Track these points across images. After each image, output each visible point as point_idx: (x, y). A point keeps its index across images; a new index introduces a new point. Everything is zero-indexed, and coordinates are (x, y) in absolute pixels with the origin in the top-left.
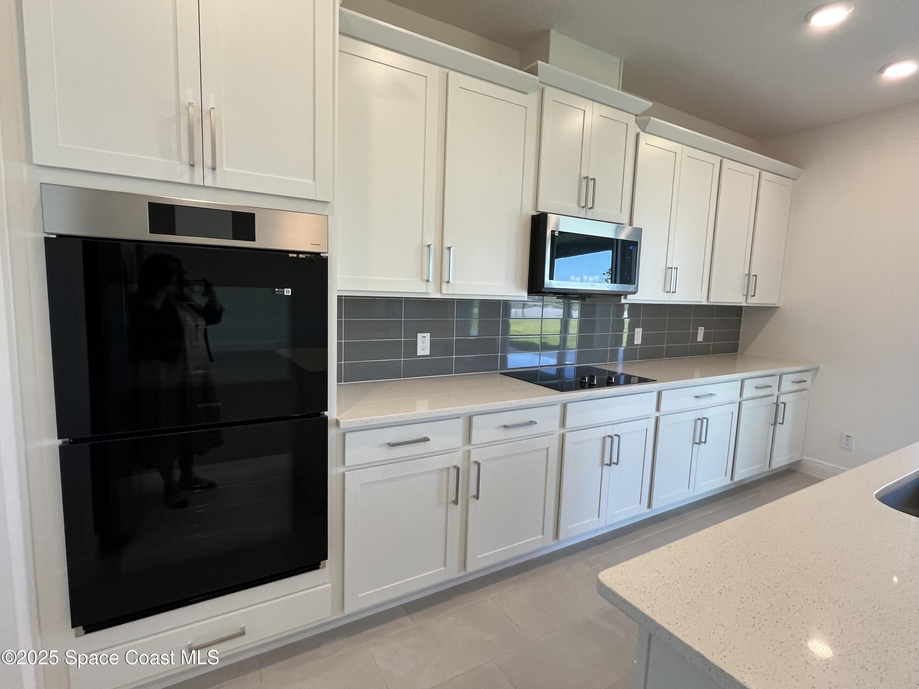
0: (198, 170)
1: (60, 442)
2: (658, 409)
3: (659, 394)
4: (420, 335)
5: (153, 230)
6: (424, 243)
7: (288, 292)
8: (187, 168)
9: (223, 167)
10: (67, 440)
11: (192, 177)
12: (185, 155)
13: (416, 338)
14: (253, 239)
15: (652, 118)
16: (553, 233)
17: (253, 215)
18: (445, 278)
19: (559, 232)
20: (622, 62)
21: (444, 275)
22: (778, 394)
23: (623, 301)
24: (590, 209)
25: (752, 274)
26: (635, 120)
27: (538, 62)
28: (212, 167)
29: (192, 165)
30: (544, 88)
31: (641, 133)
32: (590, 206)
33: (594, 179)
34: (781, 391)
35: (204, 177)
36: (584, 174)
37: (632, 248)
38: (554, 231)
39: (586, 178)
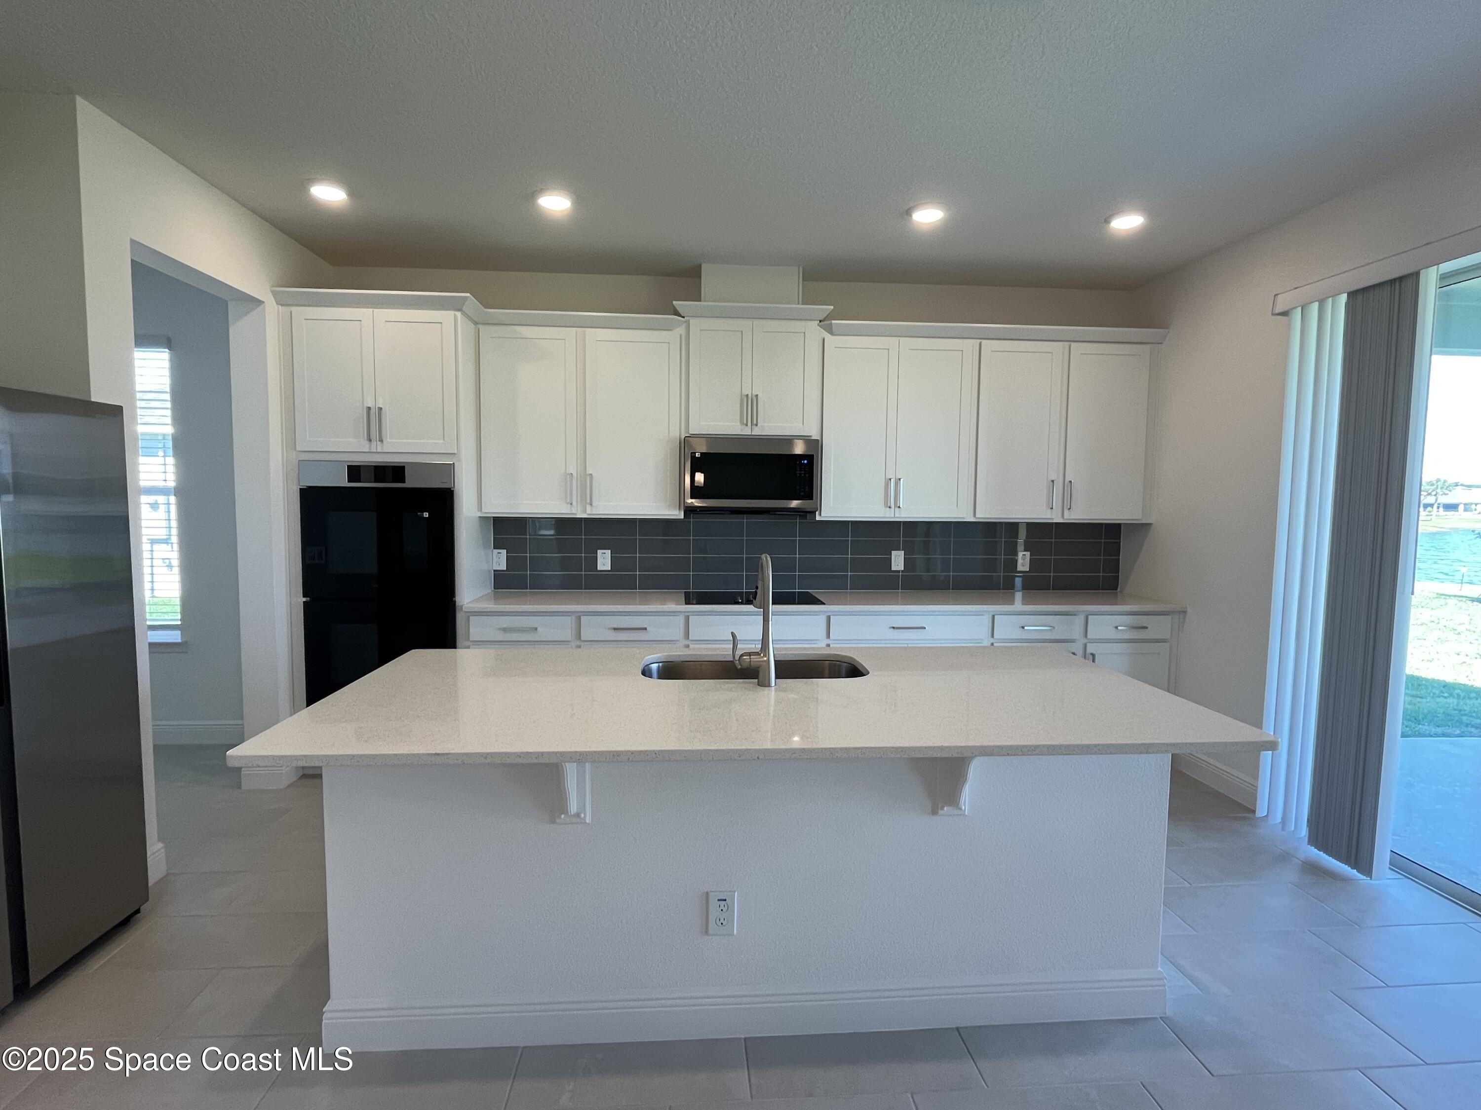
0: (374, 443)
1: (304, 599)
2: (828, 636)
3: (829, 618)
4: (600, 552)
5: (349, 481)
6: (567, 472)
7: (426, 515)
8: (367, 442)
9: (388, 439)
10: (308, 599)
11: (370, 449)
12: (366, 434)
13: (597, 554)
14: (404, 482)
15: (833, 322)
16: (694, 455)
17: (403, 468)
18: (588, 501)
19: (701, 454)
20: (801, 269)
21: (587, 498)
22: (1085, 641)
23: (818, 518)
24: (757, 425)
25: (1067, 479)
26: (818, 325)
27: (674, 303)
28: (381, 441)
29: (370, 440)
30: (689, 321)
31: (828, 337)
32: (755, 422)
33: (757, 396)
34: (1089, 637)
35: (376, 447)
36: (745, 392)
37: (806, 462)
38: (695, 453)
39: (747, 396)
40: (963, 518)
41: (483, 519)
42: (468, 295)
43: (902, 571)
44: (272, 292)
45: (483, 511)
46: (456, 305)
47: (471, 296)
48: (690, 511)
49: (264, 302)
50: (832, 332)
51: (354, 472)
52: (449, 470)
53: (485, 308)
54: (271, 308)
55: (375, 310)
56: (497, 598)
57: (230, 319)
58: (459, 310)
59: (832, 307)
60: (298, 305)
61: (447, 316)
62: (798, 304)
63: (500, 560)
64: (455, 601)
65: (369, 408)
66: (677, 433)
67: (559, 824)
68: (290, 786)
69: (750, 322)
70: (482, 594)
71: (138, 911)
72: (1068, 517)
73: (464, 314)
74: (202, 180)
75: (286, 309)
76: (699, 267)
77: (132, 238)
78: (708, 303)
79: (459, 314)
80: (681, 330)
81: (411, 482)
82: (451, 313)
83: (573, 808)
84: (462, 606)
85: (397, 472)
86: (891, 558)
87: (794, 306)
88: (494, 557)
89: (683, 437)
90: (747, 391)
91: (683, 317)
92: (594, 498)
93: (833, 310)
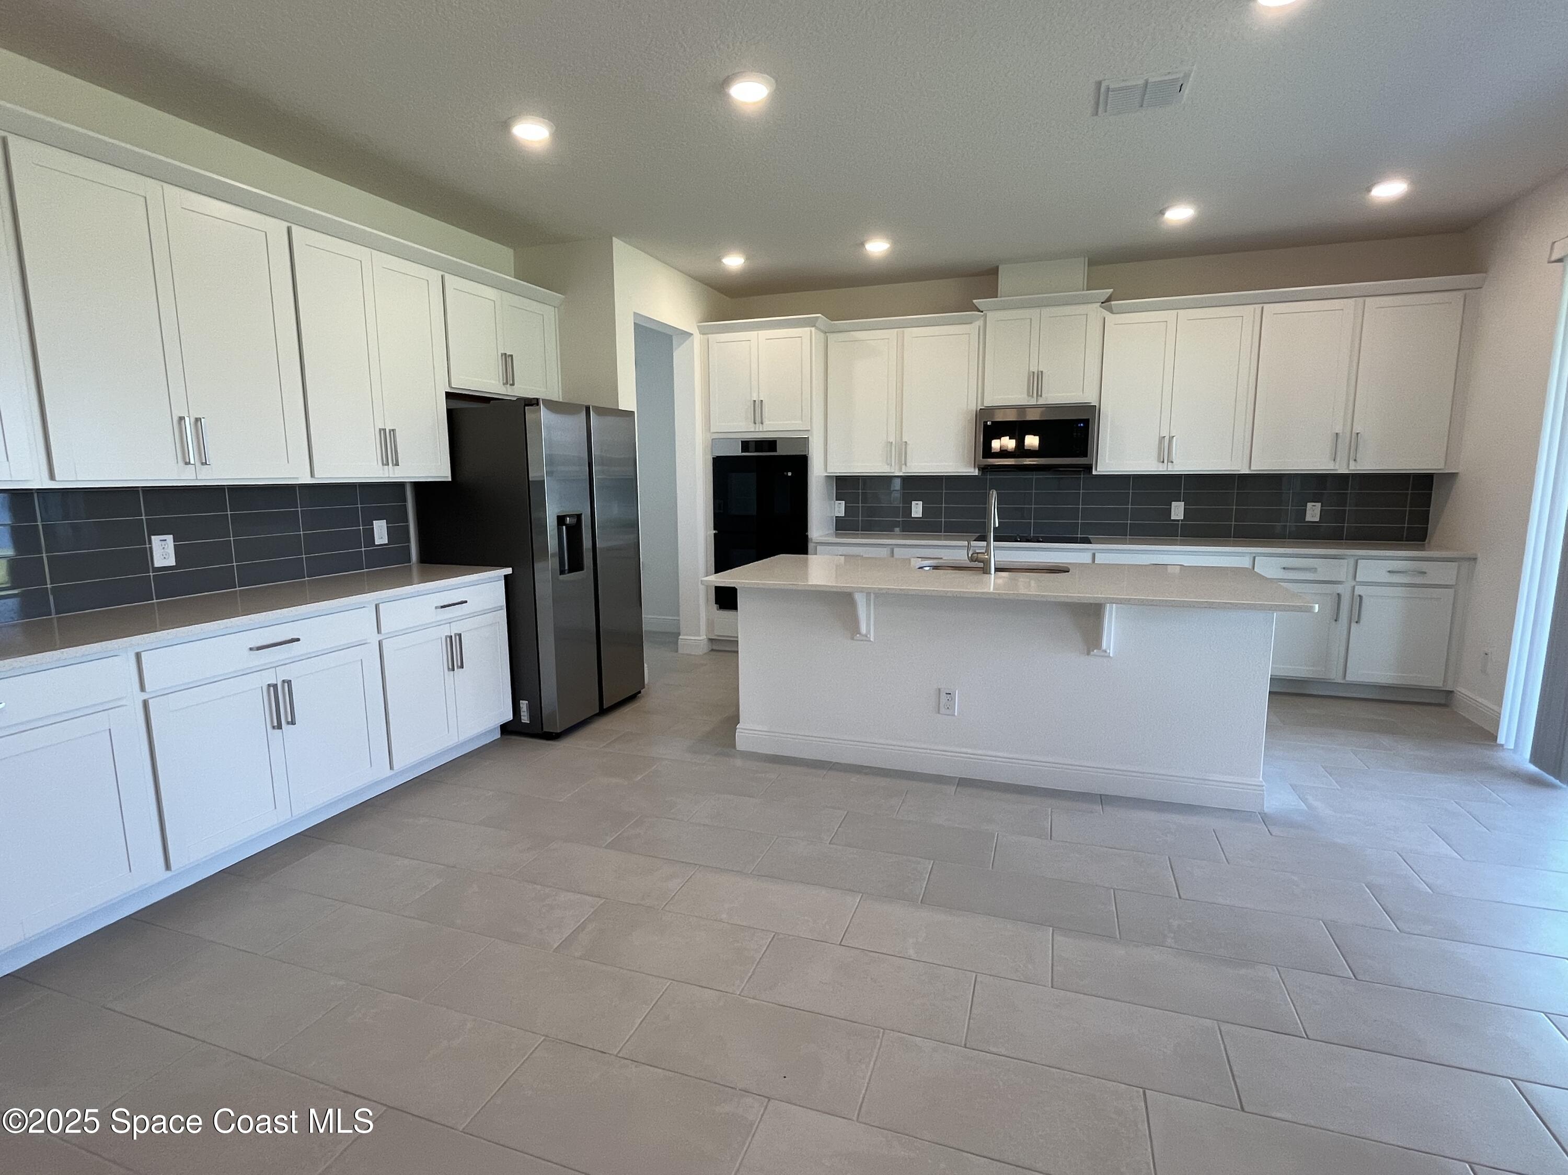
0: (757, 425)
1: (714, 532)
3: (1093, 555)
4: (914, 503)
5: (742, 452)
6: (889, 440)
7: (790, 474)
8: (753, 425)
9: (766, 422)
10: (717, 532)
11: (755, 429)
12: (753, 421)
13: (912, 505)
14: (776, 451)
15: (1113, 303)
17: (776, 441)
18: (903, 462)
19: (992, 422)
20: (1087, 259)
21: (903, 459)
22: (1354, 583)
23: (1094, 473)
24: (1041, 396)
25: (1355, 431)
26: (1101, 306)
27: (975, 301)
28: (762, 423)
29: (755, 423)
30: (986, 314)
31: (1110, 317)
32: (1040, 393)
33: (1042, 372)
34: (1357, 580)
35: (759, 427)
36: (1032, 369)
37: (1082, 425)
38: (987, 422)
39: (1034, 372)
40: (1239, 470)
41: (828, 477)
42: (820, 315)
43: (1182, 520)
44: (698, 326)
45: (828, 471)
46: (812, 323)
47: (823, 317)
48: (984, 469)
49: (692, 334)
50: (1112, 311)
51: (746, 445)
52: (805, 441)
53: (832, 321)
54: (697, 338)
55: (759, 332)
56: (837, 535)
57: (674, 347)
58: (813, 327)
59: (1112, 290)
60: (712, 333)
61: (805, 332)
62: (1083, 290)
63: (840, 509)
64: (807, 536)
65: (755, 401)
66: (973, 406)
67: (856, 640)
68: (705, 654)
69: (1038, 310)
70: (827, 533)
71: (640, 692)
72: (1353, 468)
73: (817, 328)
74: (666, 265)
75: (705, 336)
76: (997, 268)
77: (636, 311)
78: (1003, 299)
79: (813, 329)
80: (979, 323)
81: (781, 451)
82: (807, 329)
83: (863, 630)
84: (812, 539)
85: (771, 444)
86: (1171, 508)
87: (1080, 292)
88: (836, 506)
89: (979, 409)
90: (1034, 369)
91: (982, 312)
92: (908, 461)
93: (1113, 292)
